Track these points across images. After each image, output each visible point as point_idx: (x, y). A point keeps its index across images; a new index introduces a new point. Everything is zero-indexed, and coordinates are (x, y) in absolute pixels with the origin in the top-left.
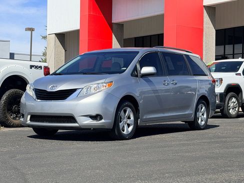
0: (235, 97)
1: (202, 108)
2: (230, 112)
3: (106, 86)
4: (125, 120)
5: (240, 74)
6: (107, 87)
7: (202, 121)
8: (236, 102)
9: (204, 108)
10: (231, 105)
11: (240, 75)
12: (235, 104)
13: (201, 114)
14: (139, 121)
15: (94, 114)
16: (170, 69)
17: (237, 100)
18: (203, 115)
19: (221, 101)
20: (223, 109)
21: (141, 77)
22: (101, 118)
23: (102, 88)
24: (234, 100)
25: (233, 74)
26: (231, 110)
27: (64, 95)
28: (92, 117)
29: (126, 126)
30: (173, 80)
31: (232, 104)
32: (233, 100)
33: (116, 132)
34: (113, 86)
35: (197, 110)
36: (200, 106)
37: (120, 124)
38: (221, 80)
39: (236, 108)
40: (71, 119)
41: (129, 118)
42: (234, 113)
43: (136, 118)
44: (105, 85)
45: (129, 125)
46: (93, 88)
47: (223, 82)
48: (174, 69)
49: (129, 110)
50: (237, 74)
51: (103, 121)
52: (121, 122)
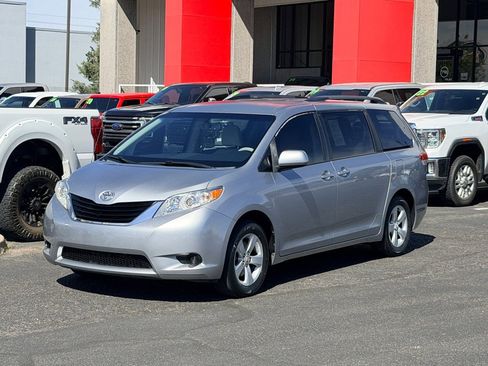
0: (469, 165)
1: (399, 213)
2: (459, 193)
3: (208, 197)
4: (246, 259)
5: (480, 118)
6: (211, 199)
7: (399, 237)
8: (472, 175)
9: (402, 212)
10: (461, 180)
11: (482, 120)
12: (469, 178)
13: (396, 225)
14: (273, 257)
15: (185, 252)
16: (337, 145)
17: (473, 169)
18: (401, 226)
19: (441, 173)
20: (445, 189)
21: (279, 171)
22: (199, 261)
23: (202, 201)
24: (467, 170)
25: (466, 118)
26: (460, 190)
27: (127, 213)
28: (182, 259)
29: (247, 270)
30: (343, 168)
31: (463, 179)
32: (465, 171)
33: (228, 284)
34: (223, 196)
35: (389, 218)
36: (395, 211)
37: (237, 268)
38: (443, 132)
39: (470, 185)
40: (141, 260)
41: (254, 253)
42: (466, 196)
43: (268, 252)
44: (206, 194)
45: (253, 268)
46: (183, 200)
47: (446, 136)
48: (344, 144)
49: (253, 238)
50: (474, 119)
51: (202, 266)
52: (237, 264)
